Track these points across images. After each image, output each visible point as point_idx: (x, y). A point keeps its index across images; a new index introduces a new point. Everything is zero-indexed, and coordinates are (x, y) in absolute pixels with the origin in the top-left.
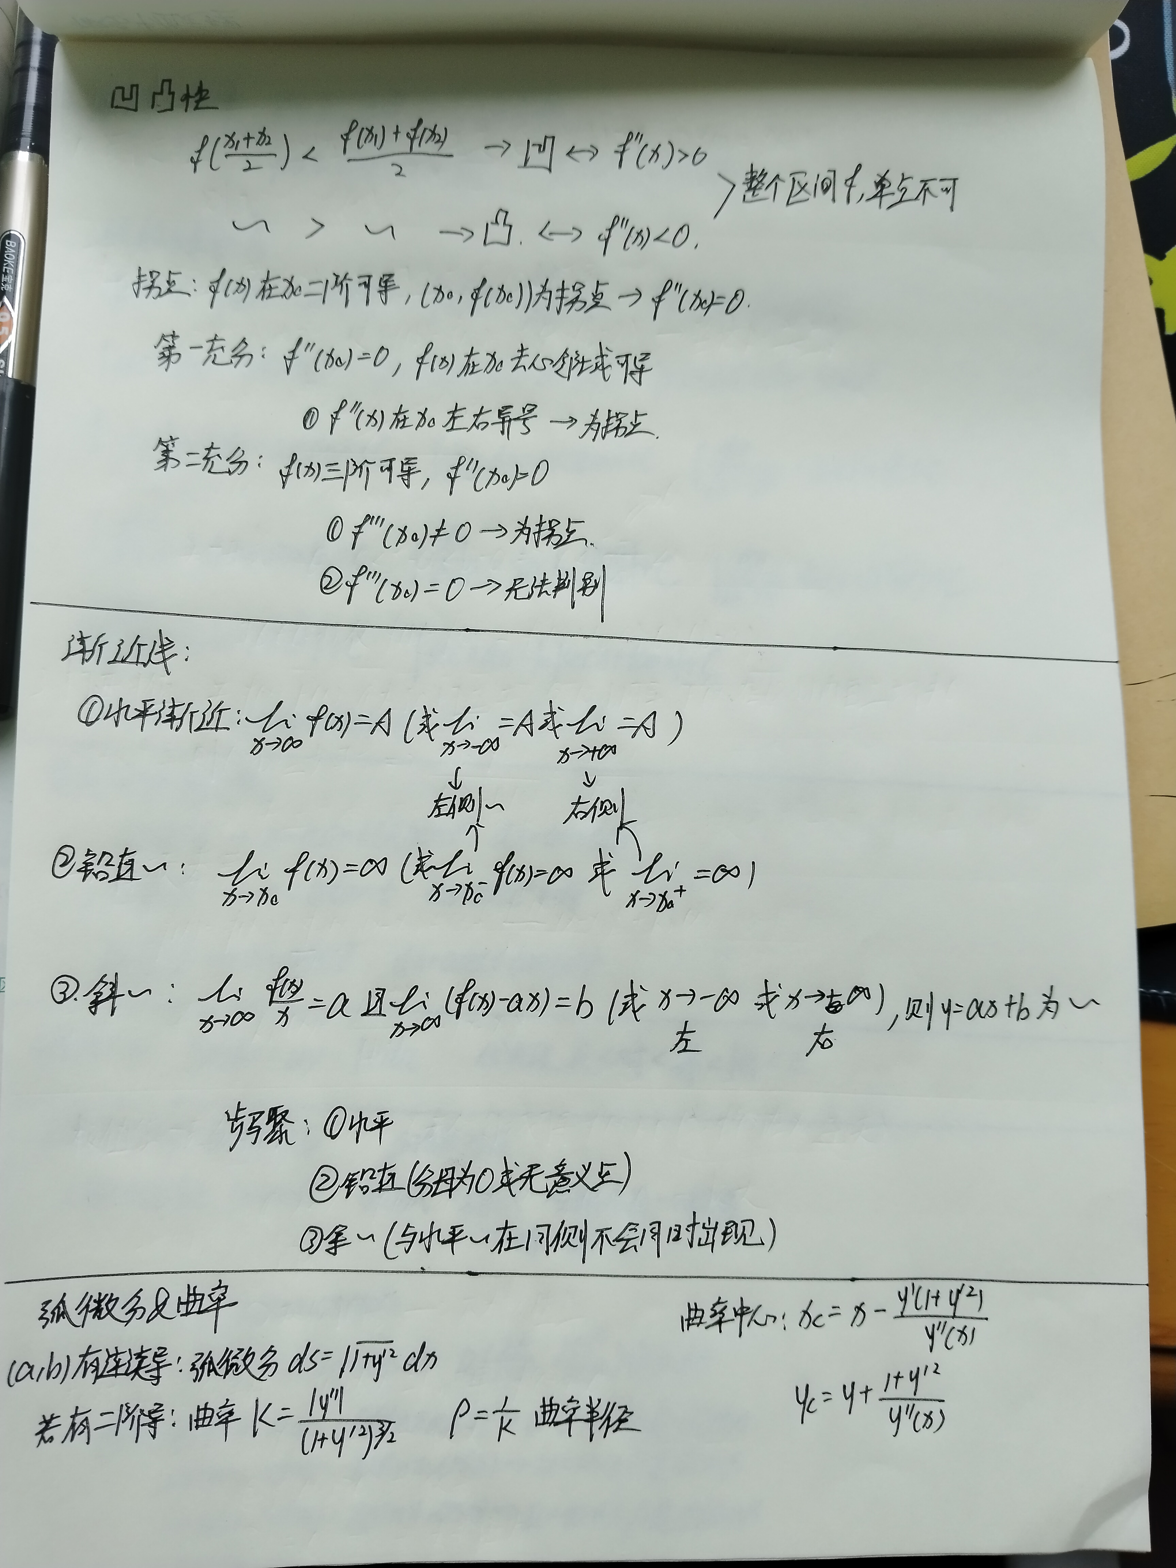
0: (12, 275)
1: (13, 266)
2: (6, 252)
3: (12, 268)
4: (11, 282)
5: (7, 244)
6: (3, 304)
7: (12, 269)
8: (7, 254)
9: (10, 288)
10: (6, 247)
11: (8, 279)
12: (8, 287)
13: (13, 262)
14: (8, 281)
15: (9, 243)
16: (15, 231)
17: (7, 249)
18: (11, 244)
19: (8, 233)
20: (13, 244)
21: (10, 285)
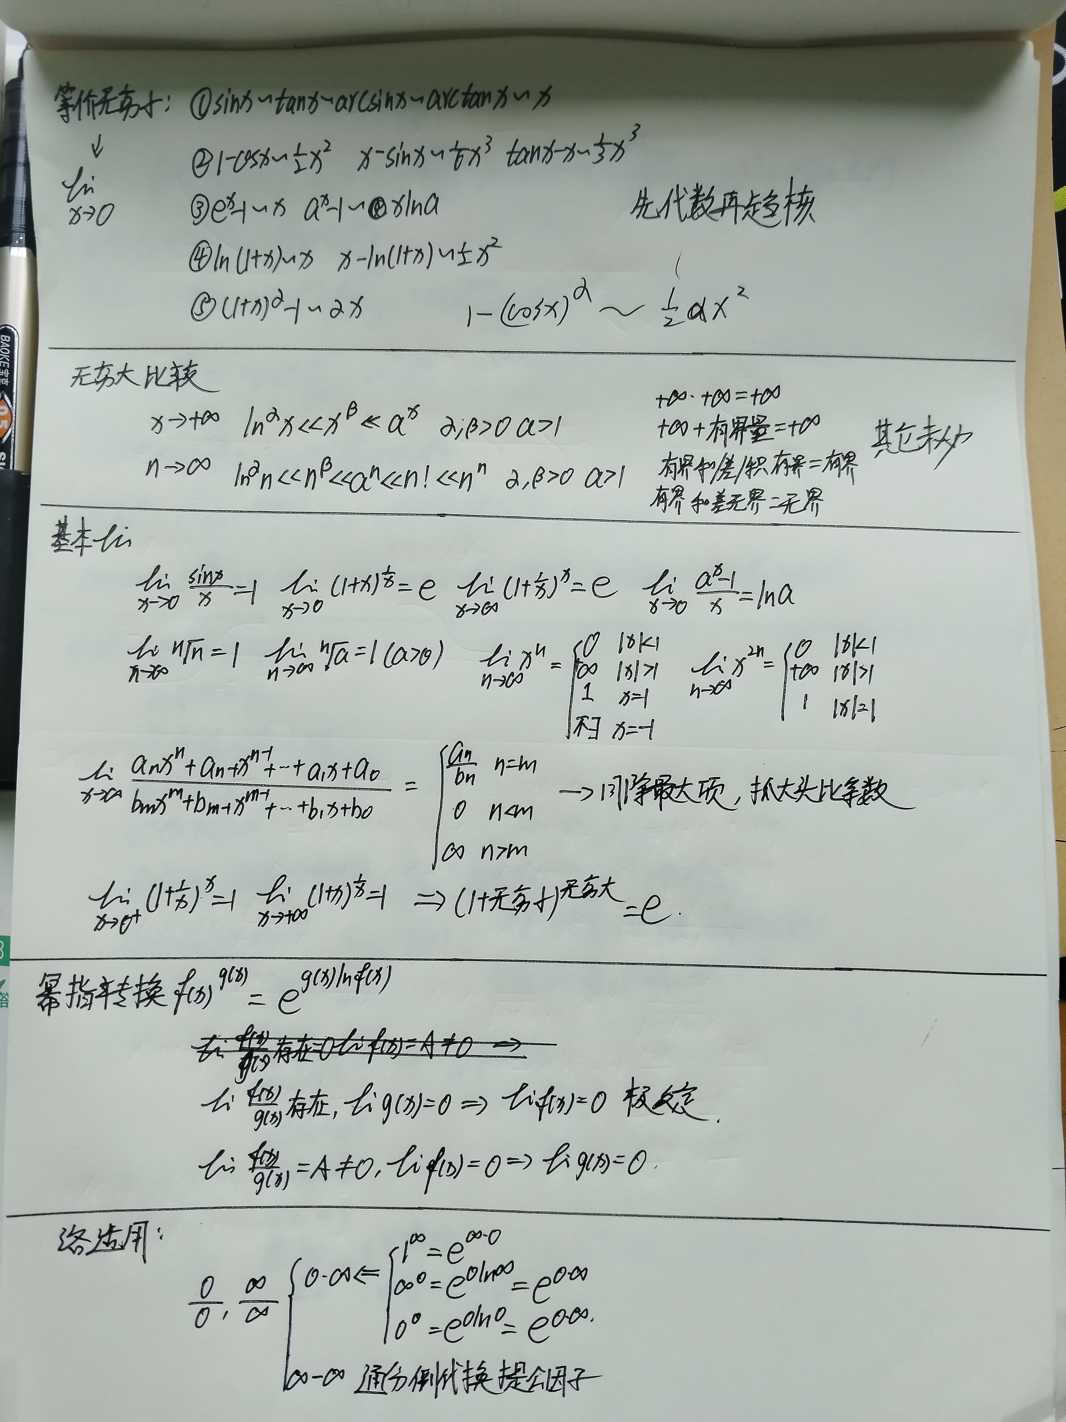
0: (7, 369)
1: (8, 360)
2: (1, 347)
3: (8, 362)
4: (7, 376)
5: (2, 338)
6: (3, 398)
7: (8, 364)
8: (2, 349)
9: (7, 382)
10: (1, 342)
11: (5, 373)
12: (5, 382)
13: (9, 357)
14: (5, 375)
15: (3, 338)
16: (10, 326)
17: (2, 344)
18: (5, 339)
19: (4, 327)
20: (7, 339)
21: (7, 379)
